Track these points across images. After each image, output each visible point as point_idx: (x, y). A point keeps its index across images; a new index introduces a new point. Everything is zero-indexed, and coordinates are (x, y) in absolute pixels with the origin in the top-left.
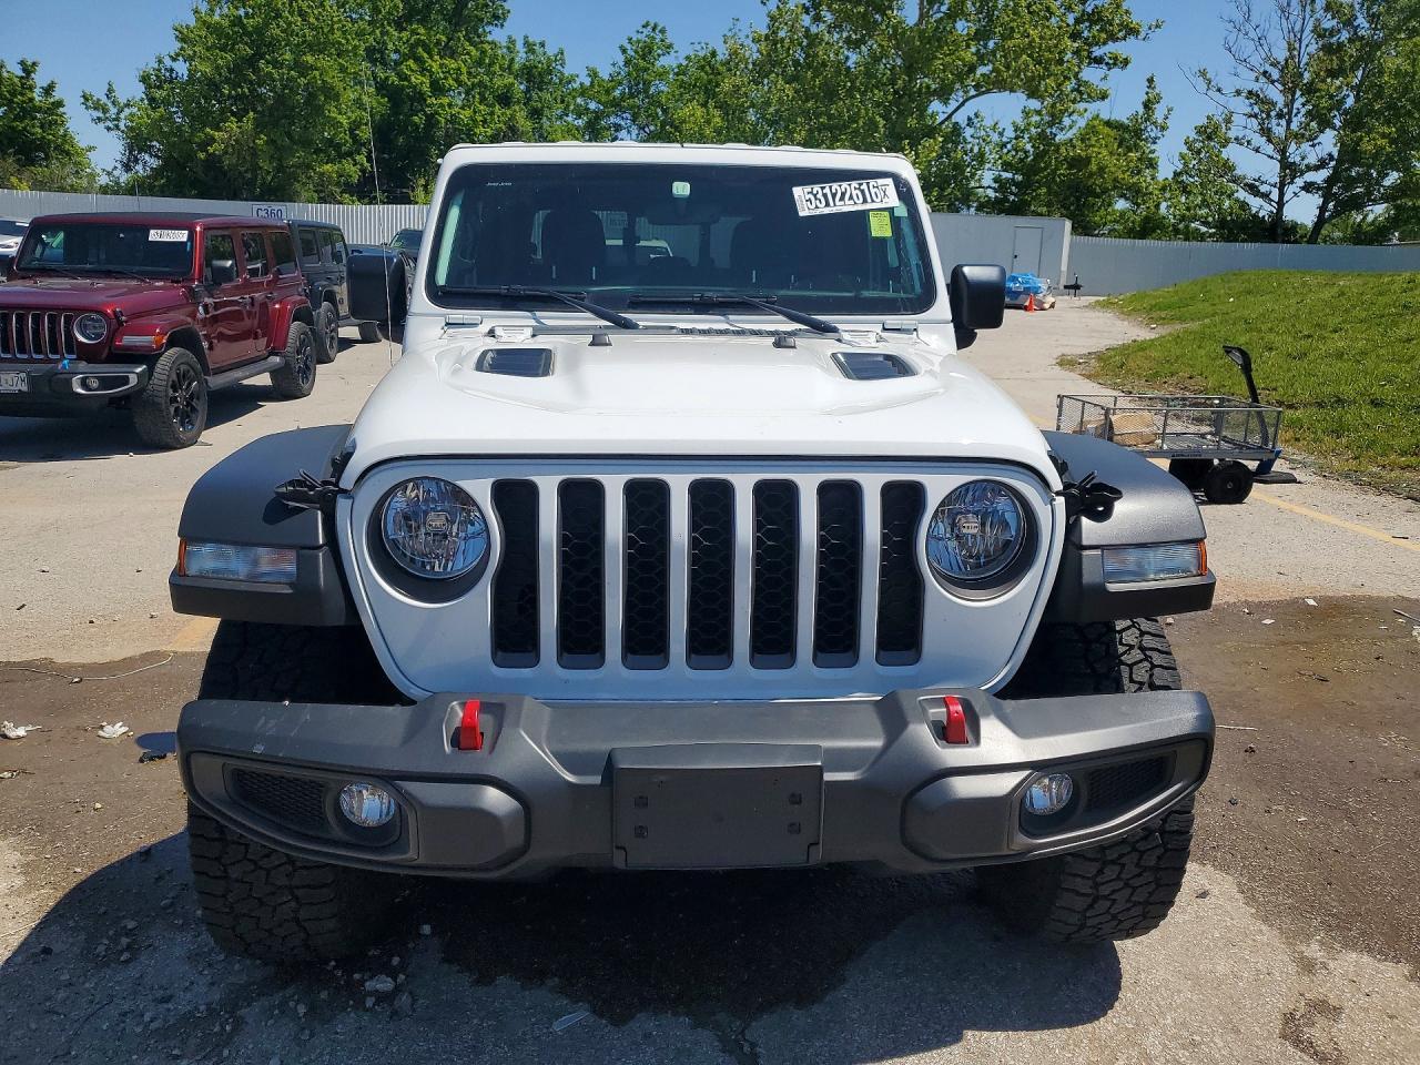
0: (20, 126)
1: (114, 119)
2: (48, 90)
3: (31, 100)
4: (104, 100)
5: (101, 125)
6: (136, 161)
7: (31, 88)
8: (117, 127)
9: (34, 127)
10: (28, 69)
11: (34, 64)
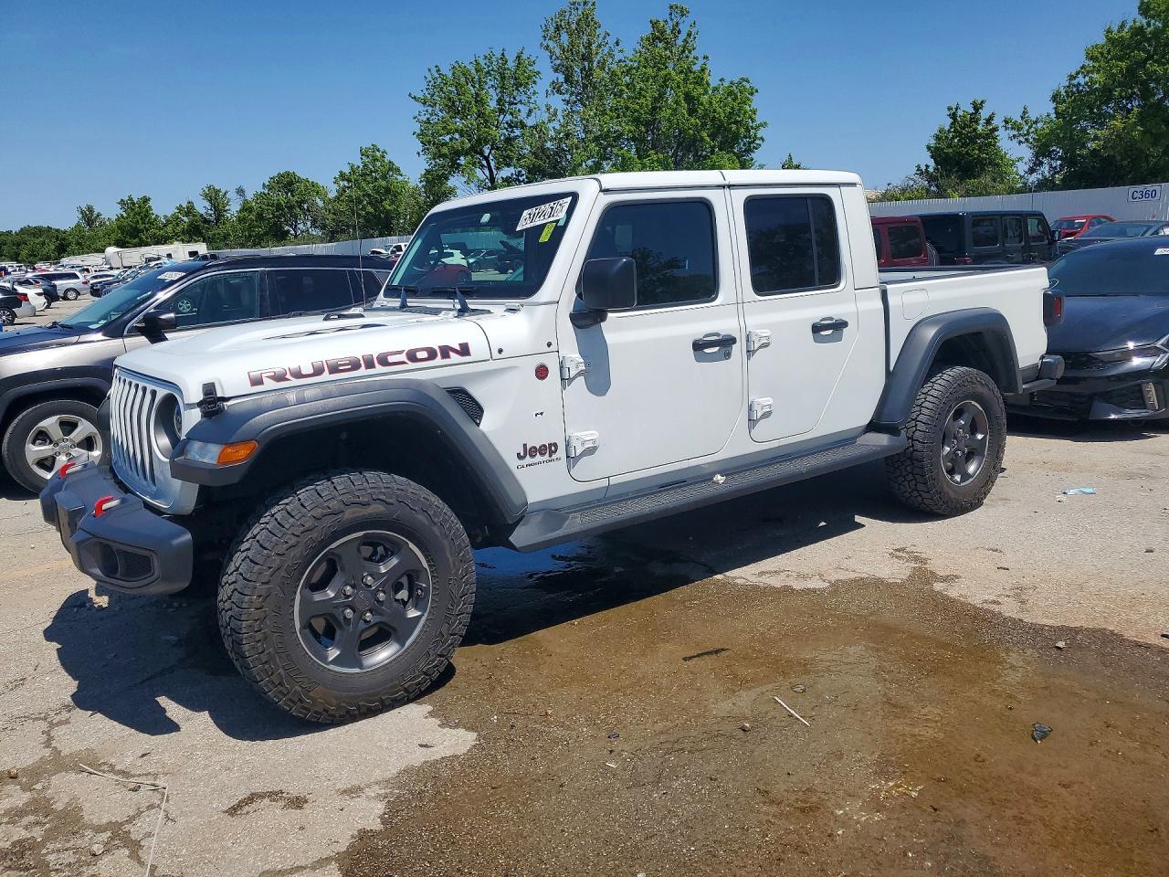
0: (964, 150)
1: (1025, 135)
2: (989, 121)
3: (975, 130)
4: (1019, 120)
5: (1015, 141)
6: (1041, 163)
7: (977, 122)
8: (1027, 140)
9: (973, 150)
10: (977, 107)
11: (982, 102)
